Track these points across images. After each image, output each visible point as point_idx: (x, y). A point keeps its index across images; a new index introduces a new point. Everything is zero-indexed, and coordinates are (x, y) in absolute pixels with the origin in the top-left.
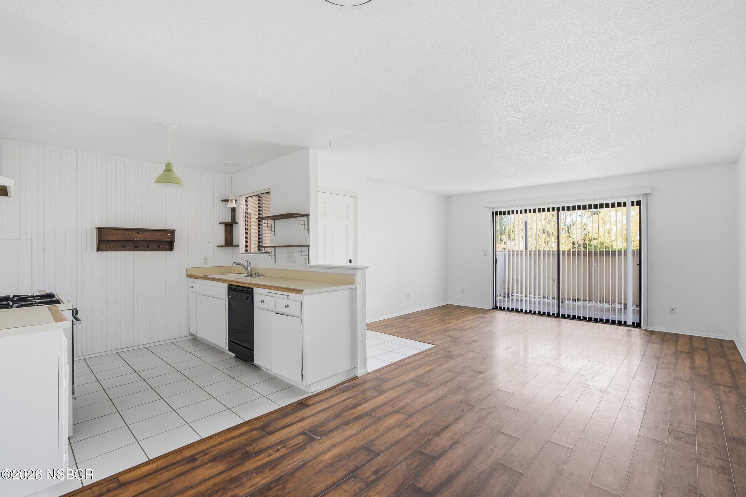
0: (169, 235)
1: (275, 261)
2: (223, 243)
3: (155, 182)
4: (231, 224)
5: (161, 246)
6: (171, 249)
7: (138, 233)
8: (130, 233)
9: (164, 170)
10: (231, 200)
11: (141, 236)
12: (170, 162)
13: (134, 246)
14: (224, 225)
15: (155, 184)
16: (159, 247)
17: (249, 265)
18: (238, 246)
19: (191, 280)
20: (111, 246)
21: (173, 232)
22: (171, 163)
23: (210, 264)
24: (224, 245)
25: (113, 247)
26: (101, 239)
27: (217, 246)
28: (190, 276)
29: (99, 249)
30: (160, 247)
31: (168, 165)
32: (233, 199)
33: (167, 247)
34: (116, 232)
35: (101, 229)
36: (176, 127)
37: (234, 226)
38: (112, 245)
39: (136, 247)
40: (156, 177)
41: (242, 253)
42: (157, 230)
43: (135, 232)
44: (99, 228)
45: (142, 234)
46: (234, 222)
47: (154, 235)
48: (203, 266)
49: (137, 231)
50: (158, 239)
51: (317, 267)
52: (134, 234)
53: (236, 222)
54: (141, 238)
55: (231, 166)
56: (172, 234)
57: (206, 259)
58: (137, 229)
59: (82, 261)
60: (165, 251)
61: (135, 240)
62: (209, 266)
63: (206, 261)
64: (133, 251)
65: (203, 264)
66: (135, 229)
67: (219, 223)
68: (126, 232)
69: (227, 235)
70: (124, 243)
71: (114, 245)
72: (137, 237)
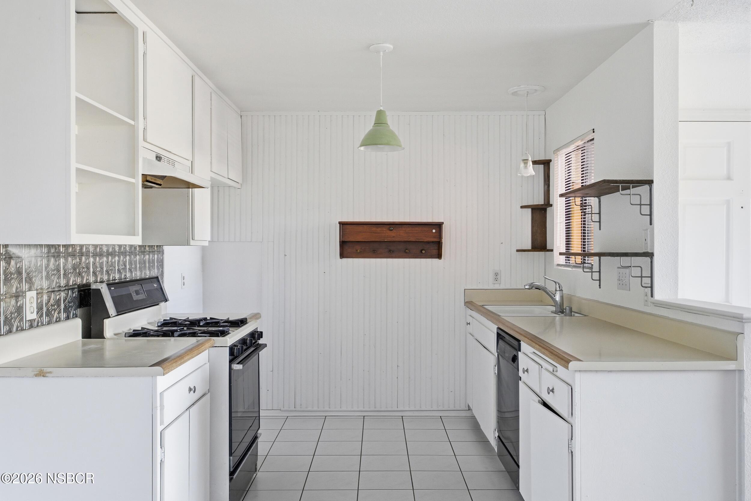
0: (434, 231)
1: (600, 285)
2: (528, 244)
3: (361, 146)
4: (544, 207)
5: (424, 250)
7: (390, 229)
8: (379, 230)
9: (374, 123)
10: (526, 161)
11: (393, 235)
12: (382, 109)
13: (388, 250)
14: (530, 211)
15: (362, 148)
16: (421, 251)
17: (558, 289)
18: (552, 251)
19: (470, 312)
20: (357, 251)
21: (439, 226)
22: (384, 110)
23: (505, 284)
24: (530, 249)
25: (360, 252)
26: (343, 240)
27: (518, 251)
28: (469, 304)
29: (343, 255)
30: (423, 253)
31: (380, 114)
32: (527, 160)
33: (433, 252)
34: (360, 228)
35: (342, 224)
36: (392, 47)
37: (549, 209)
38: (358, 248)
39: (390, 251)
40: (362, 137)
41: (558, 265)
42: (416, 223)
43: (385, 229)
44: (340, 223)
45: (395, 231)
46: (548, 204)
47: (411, 231)
48: (491, 287)
49: (388, 226)
50: (417, 239)
51: (666, 306)
52: (385, 232)
53: (550, 204)
54: (393, 237)
55: (526, 95)
56: (438, 229)
57: (496, 274)
58: (388, 223)
59: (325, 273)
60: (431, 259)
61: (386, 240)
62: (502, 287)
63: (496, 277)
64: (386, 259)
65: (493, 284)
66: (386, 223)
67: (520, 207)
68: (374, 229)
69: (535, 229)
70: (375, 246)
71: (361, 249)
72: (388, 236)
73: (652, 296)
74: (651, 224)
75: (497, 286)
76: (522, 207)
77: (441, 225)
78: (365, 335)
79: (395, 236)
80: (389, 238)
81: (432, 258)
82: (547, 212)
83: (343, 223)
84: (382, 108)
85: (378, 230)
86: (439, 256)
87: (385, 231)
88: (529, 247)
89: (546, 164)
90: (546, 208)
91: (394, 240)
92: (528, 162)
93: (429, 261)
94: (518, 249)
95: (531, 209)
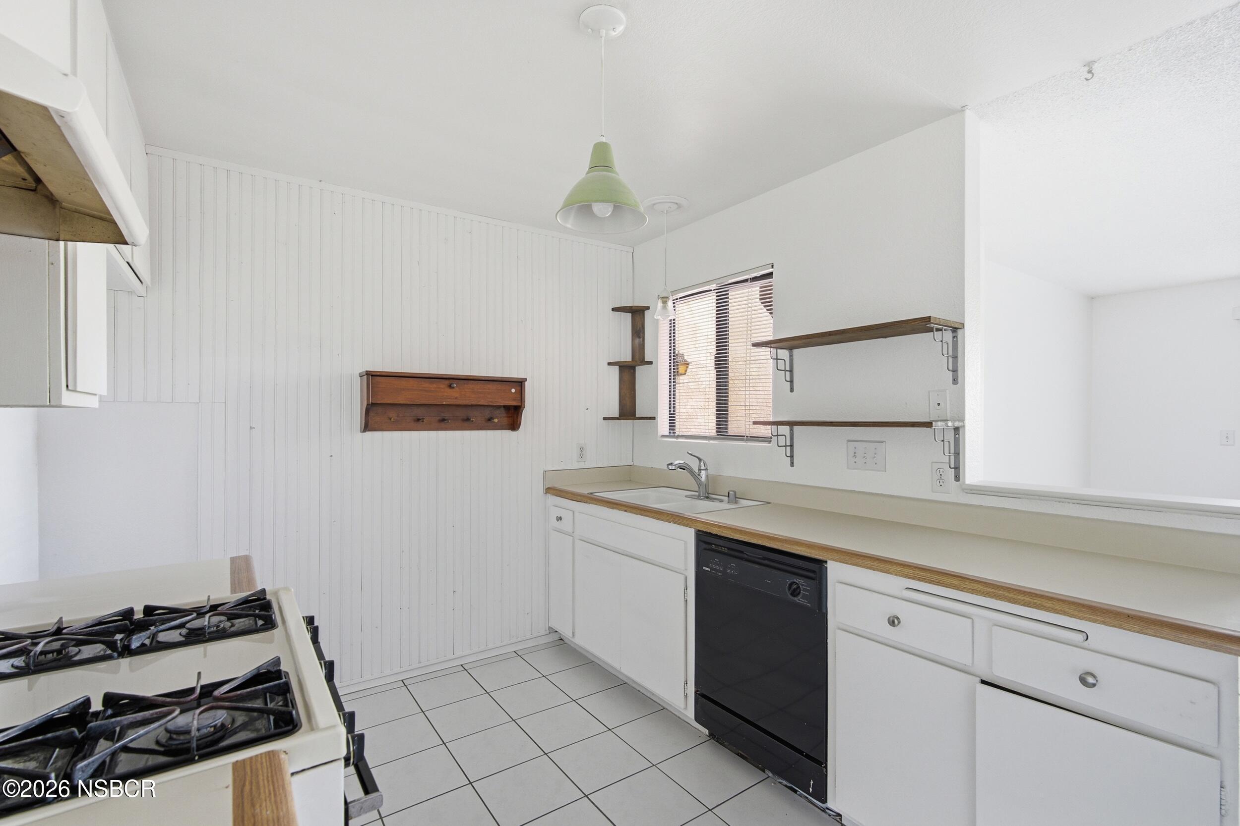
0: (513, 390)
1: (792, 463)
2: (615, 410)
4: (633, 364)
5: (497, 417)
6: (514, 424)
7: (450, 386)
8: (433, 387)
10: (665, 300)
11: (454, 396)
12: (604, 140)
13: (439, 418)
14: (617, 368)
16: (490, 419)
17: (703, 467)
18: (654, 418)
19: (553, 499)
20: (391, 419)
21: (520, 383)
23: (591, 461)
24: (617, 415)
25: (396, 421)
26: (374, 402)
27: (605, 419)
28: (550, 491)
29: (367, 427)
30: (494, 422)
31: (604, 150)
33: (505, 421)
34: (404, 383)
35: (372, 376)
37: (640, 369)
38: (394, 415)
39: (443, 420)
41: (663, 436)
42: (488, 379)
43: (443, 385)
44: (369, 374)
45: (457, 390)
46: (640, 361)
47: (480, 390)
48: (575, 466)
49: (447, 382)
50: (492, 402)
51: (1007, 494)
52: (442, 390)
53: (646, 360)
54: (455, 398)
55: (665, 212)
56: (519, 388)
57: (582, 449)
58: (448, 377)
59: (331, 456)
60: (501, 431)
61: (445, 403)
62: (588, 465)
63: (581, 453)
64: (436, 432)
65: (579, 462)
66: (445, 377)
67: (607, 364)
68: (426, 384)
69: (625, 392)
70: (419, 412)
71: (398, 416)
72: (447, 396)
73: (957, 478)
74: (955, 381)
75: (582, 465)
76: (609, 364)
77: (523, 383)
78: (403, 551)
79: (457, 397)
80: (449, 400)
81: (503, 430)
83: (373, 373)
85: (431, 386)
86: (516, 427)
87: (444, 388)
89: (637, 313)
90: (636, 367)
91: (455, 403)
93: (498, 433)
94: (604, 417)
95: (618, 367)
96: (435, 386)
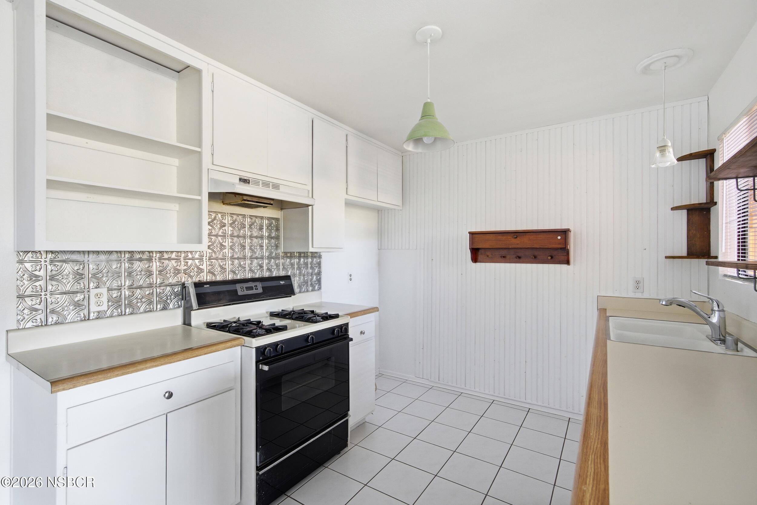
0: (559, 238)
2: (681, 250)
4: (706, 206)
5: (555, 256)
7: (514, 237)
10: (663, 148)
16: (552, 257)
17: (716, 308)
18: (717, 258)
21: (565, 233)
23: (648, 292)
25: (491, 257)
26: (473, 247)
27: (667, 257)
29: (475, 260)
32: (665, 146)
34: (487, 236)
37: (713, 209)
39: (519, 257)
41: (725, 276)
42: (540, 231)
43: (509, 237)
44: (470, 233)
45: (519, 239)
46: (711, 202)
47: (536, 239)
48: (631, 295)
49: (511, 235)
50: (542, 246)
53: (714, 202)
54: (518, 244)
55: (663, 68)
56: (564, 236)
57: (638, 282)
58: (512, 232)
60: (559, 265)
61: (510, 247)
62: (646, 295)
63: (638, 285)
65: (633, 292)
66: (510, 232)
67: (670, 209)
68: (500, 237)
69: (692, 233)
70: (504, 253)
71: (492, 255)
72: (512, 243)
75: (639, 295)
76: (673, 209)
77: (567, 232)
78: (495, 329)
79: (518, 243)
80: (515, 245)
81: (561, 264)
82: (711, 213)
83: (472, 233)
84: (429, 101)
85: (503, 238)
86: (567, 262)
87: (510, 238)
88: (684, 253)
89: (709, 156)
90: (710, 209)
91: (518, 247)
92: (666, 149)
93: (558, 266)
94: (667, 255)
95: (686, 210)
96: (505, 237)
